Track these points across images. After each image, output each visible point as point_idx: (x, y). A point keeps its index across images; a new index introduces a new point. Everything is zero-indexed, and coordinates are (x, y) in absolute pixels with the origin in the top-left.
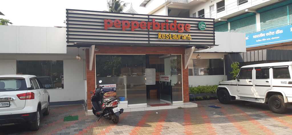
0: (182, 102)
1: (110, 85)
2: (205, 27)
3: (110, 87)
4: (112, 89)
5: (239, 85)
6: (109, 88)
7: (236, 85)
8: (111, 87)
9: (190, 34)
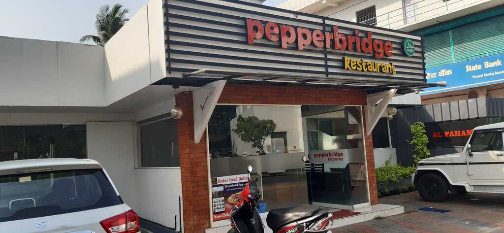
0: (368, 204)
1: (238, 176)
2: (413, 49)
3: (238, 181)
4: (243, 185)
5: (470, 164)
6: (236, 184)
7: (465, 164)
8: (240, 182)
9: (394, 63)
